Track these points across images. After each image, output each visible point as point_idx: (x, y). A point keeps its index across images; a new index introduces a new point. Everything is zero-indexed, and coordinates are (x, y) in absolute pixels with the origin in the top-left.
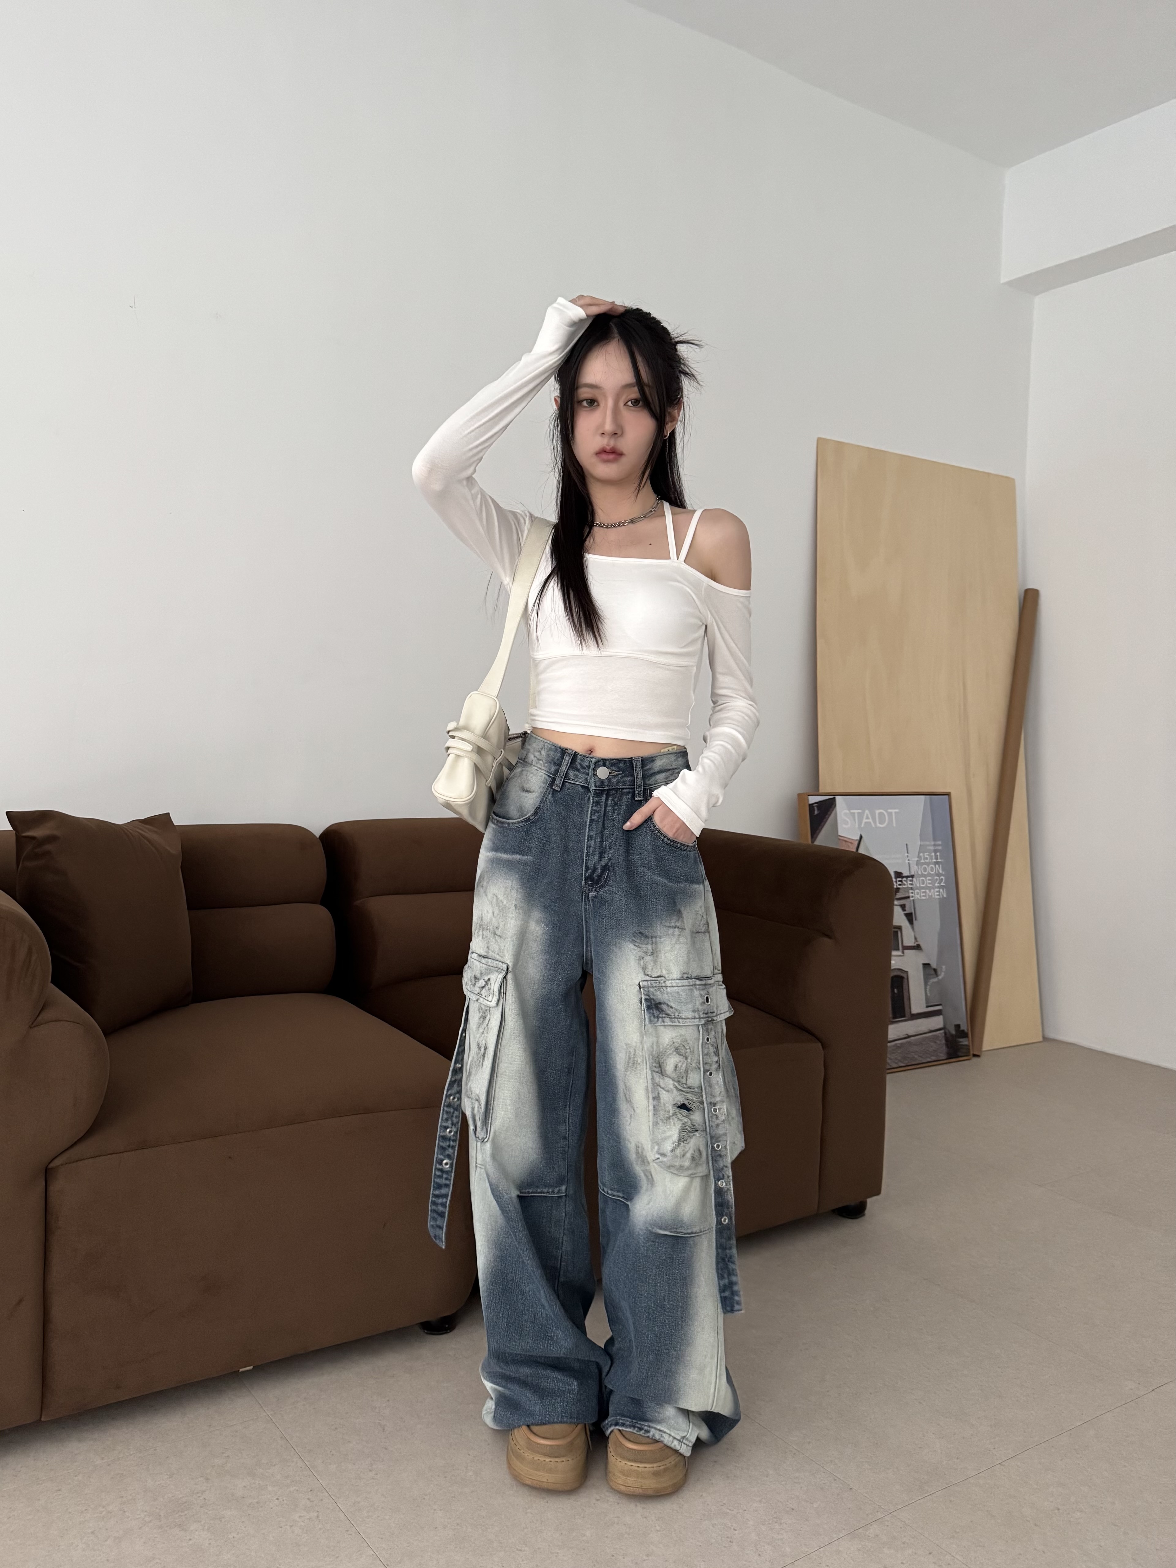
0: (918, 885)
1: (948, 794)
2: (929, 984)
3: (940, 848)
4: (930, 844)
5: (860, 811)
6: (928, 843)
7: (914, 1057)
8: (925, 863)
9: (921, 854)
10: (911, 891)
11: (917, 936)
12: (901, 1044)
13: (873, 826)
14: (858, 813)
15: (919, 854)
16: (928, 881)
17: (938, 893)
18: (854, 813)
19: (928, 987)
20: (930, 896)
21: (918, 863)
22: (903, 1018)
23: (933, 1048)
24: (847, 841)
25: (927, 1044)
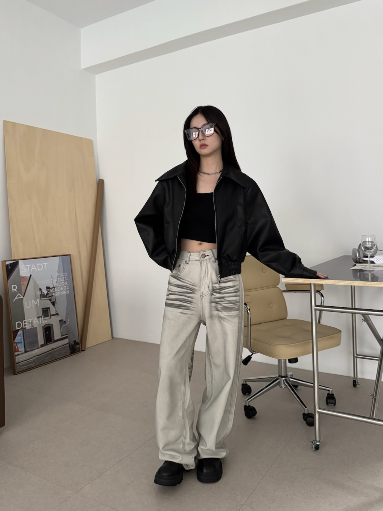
0: (57, 291)
1: (69, 255)
2: (62, 327)
3: (66, 275)
4: (62, 274)
5: (30, 265)
6: (61, 274)
7: (56, 356)
8: (60, 282)
9: (58, 279)
10: (54, 293)
11: (57, 310)
12: (50, 353)
13: (36, 270)
14: (29, 266)
15: (57, 279)
16: (61, 289)
17: (65, 293)
18: (27, 267)
19: (62, 329)
20: (62, 294)
21: (57, 282)
22: (51, 342)
23: (65, 351)
24: (24, 278)
25: (61, 350)
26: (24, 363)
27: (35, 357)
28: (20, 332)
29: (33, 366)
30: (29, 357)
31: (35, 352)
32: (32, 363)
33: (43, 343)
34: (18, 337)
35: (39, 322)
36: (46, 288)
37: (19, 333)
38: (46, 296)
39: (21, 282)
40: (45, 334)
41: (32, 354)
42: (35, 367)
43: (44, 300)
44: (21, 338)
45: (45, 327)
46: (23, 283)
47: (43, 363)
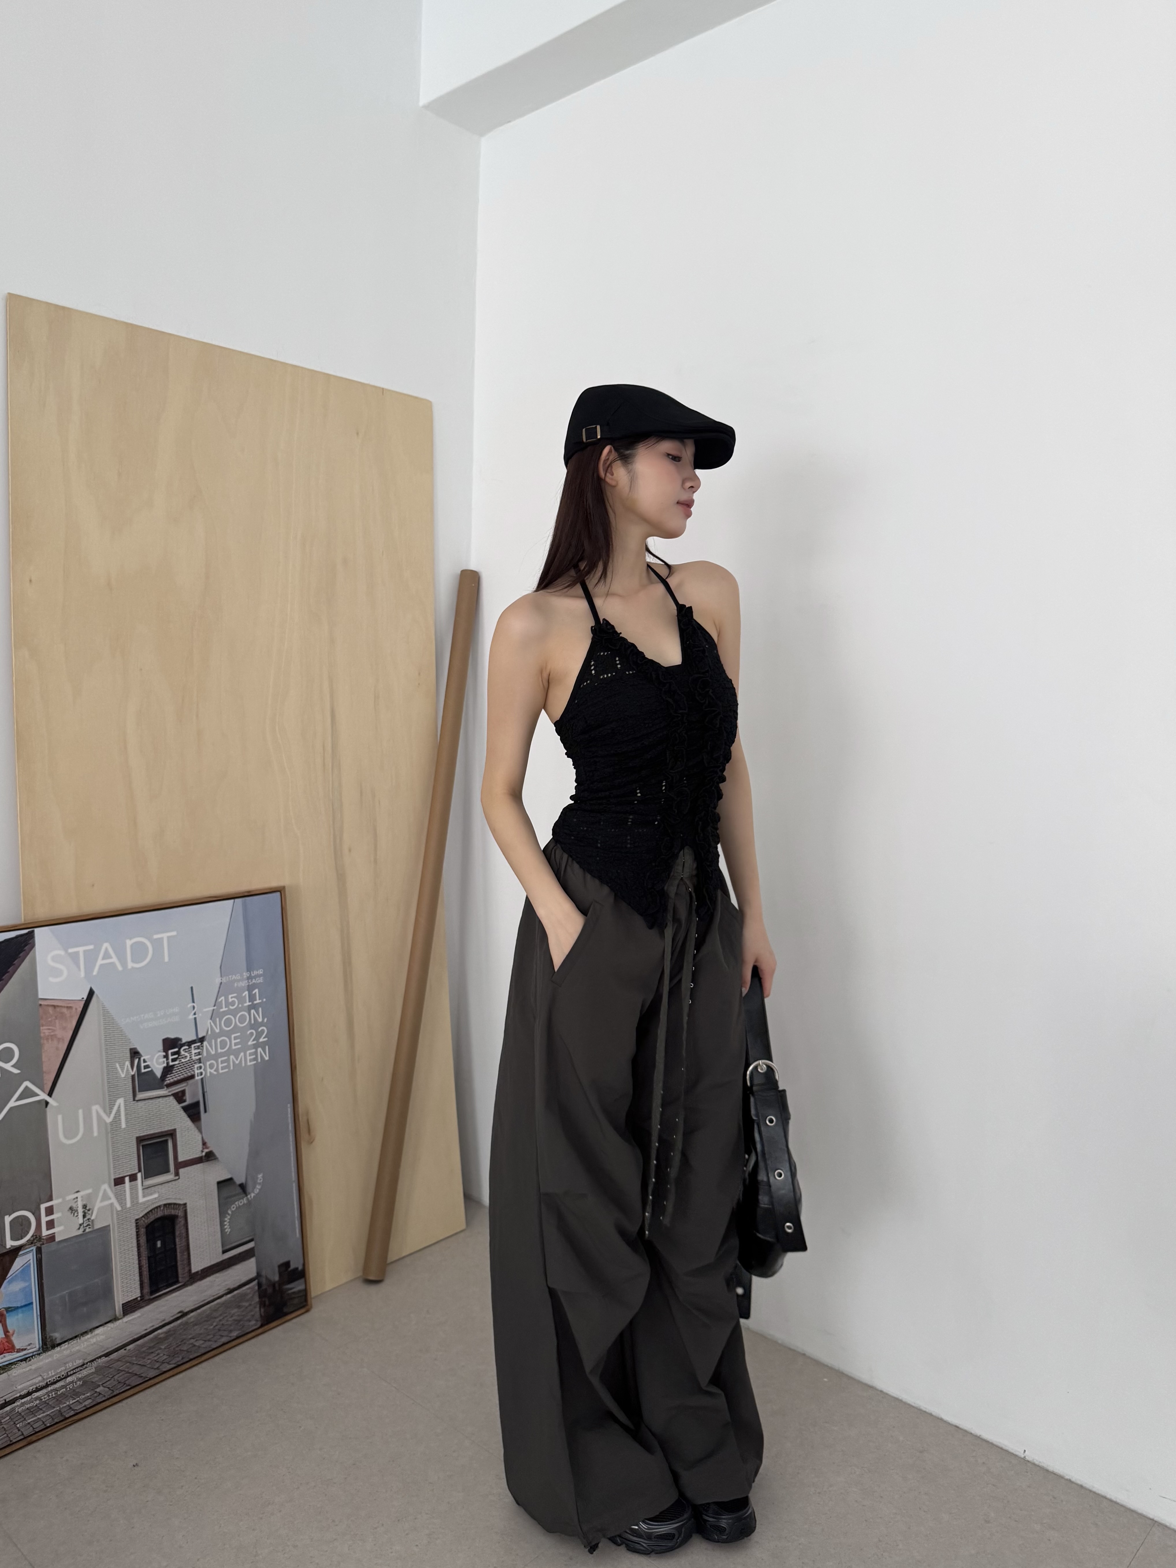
0: (213, 1052)
1: (280, 890)
2: (230, 1212)
3: (260, 980)
4: (240, 979)
5: (91, 947)
6: (238, 977)
7: (195, 1346)
8: (228, 1012)
9: (222, 999)
10: (196, 1066)
11: (206, 1140)
12: (166, 1333)
13: (120, 968)
14: (85, 951)
15: (216, 1000)
16: (234, 1042)
17: (254, 1056)
18: (77, 953)
19: (227, 1218)
20: (235, 1065)
21: (214, 1015)
22: (172, 1286)
23: (234, 1318)
24: (58, 1006)
25: (221, 1315)
26: (36, 1399)
27: (95, 1364)
28: (26, 1260)
29: (79, 1408)
30: (62, 1370)
31: (93, 1340)
32: (75, 1393)
33: (136, 1294)
34: (10, 1282)
35: (121, 1201)
36: (159, 1046)
37: (18, 1264)
38: (160, 1082)
39: (43, 1026)
40: (145, 1253)
41: (79, 1351)
42: (88, 1409)
43: (151, 1101)
44: (25, 1288)
45: (148, 1221)
46: (49, 1029)
47: (129, 1385)
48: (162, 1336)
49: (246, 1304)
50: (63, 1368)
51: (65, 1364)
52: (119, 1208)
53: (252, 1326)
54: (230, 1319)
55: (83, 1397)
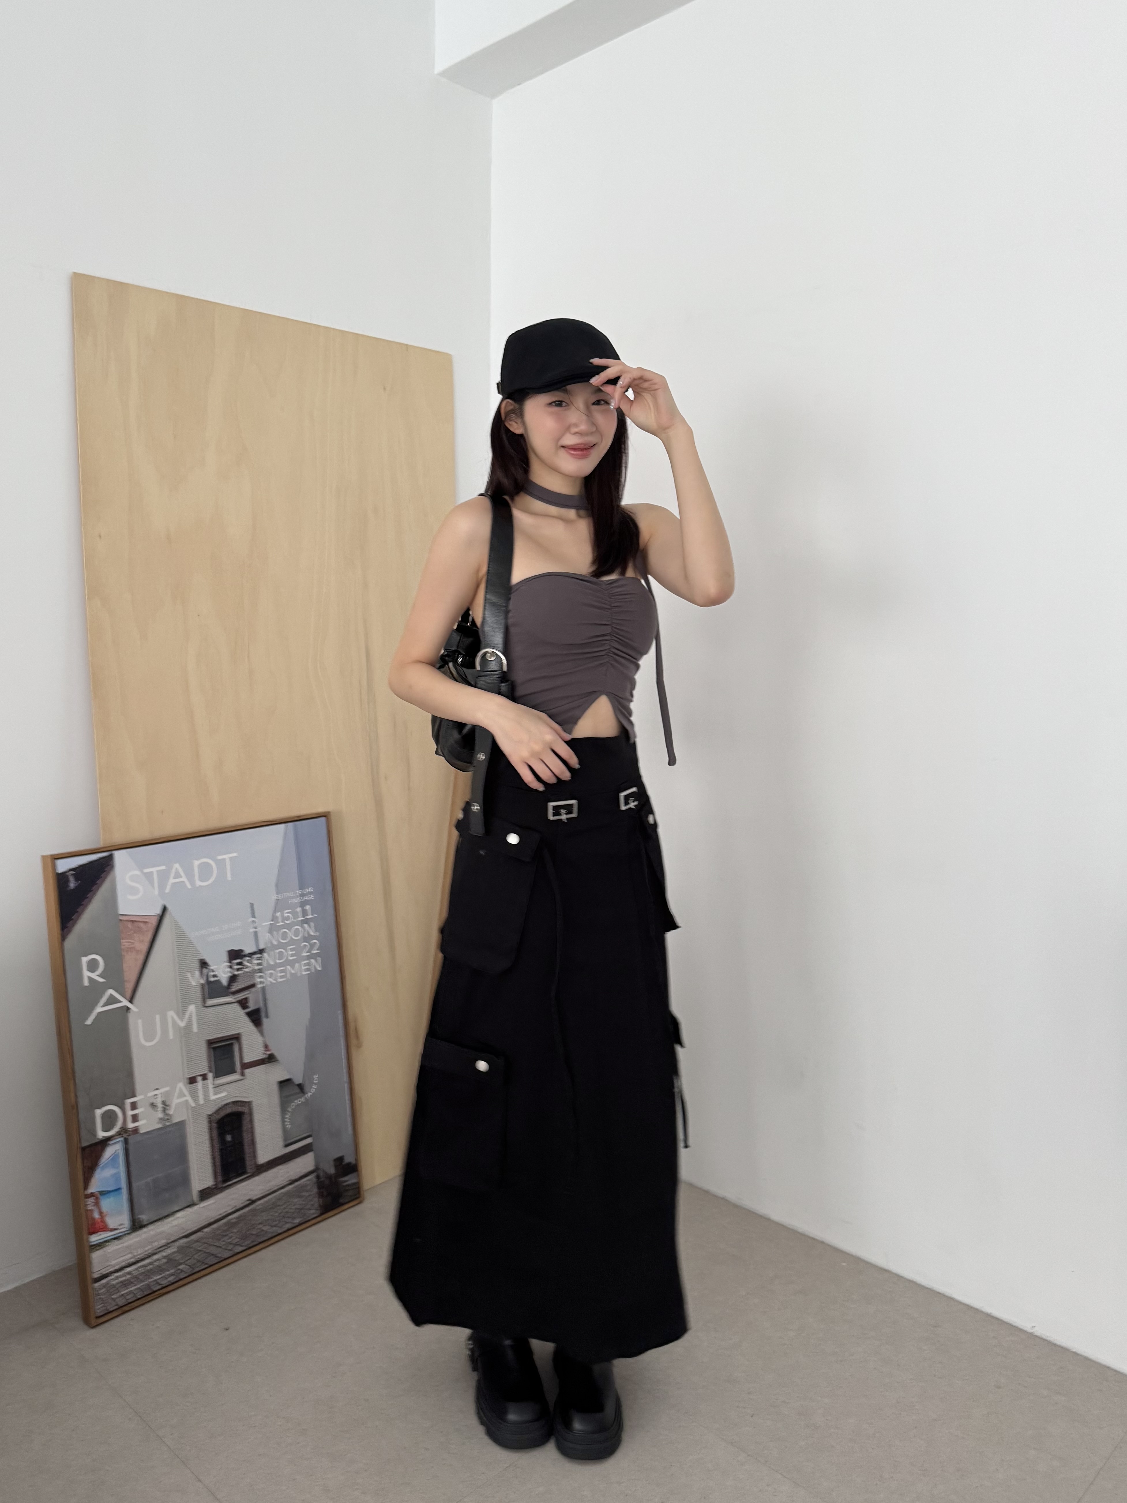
0: (270, 963)
1: (326, 815)
2: (290, 1109)
3: (312, 897)
4: (293, 896)
5: (163, 867)
6: (289, 895)
7: (263, 1230)
8: (285, 926)
9: (278, 914)
10: (257, 975)
11: (268, 1044)
12: (237, 1218)
13: (188, 887)
14: (159, 871)
15: (273, 916)
16: (289, 954)
17: (306, 967)
18: (152, 873)
19: (289, 1115)
20: (292, 974)
21: (272, 929)
22: (242, 1176)
23: (298, 1206)
24: (136, 921)
25: (285, 1203)
26: (128, 1273)
27: (177, 1244)
28: (114, 1150)
29: (164, 1282)
30: (149, 1249)
31: (175, 1223)
32: (160, 1270)
33: (209, 1182)
34: (103, 1168)
35: (195, 1098)
36: (225, 957)
37: (109, 1152)
38: (225, 991)
39: (123, 939)
40: (217, 1146)
41: (163, 1232)
42: (173, 1283)
43: (219, 1007)
44: (115, 1174)
45: (218, 1117)
46: (129, 942)
47: (207, 1264)
48: (234, 1221)
49: (306, 1194)
50: (150, 1247)
51: (152, 1242)
52: (193, 1105)
53: (313, 1214)
54: (294, 1207)
55: (168, 1273)
